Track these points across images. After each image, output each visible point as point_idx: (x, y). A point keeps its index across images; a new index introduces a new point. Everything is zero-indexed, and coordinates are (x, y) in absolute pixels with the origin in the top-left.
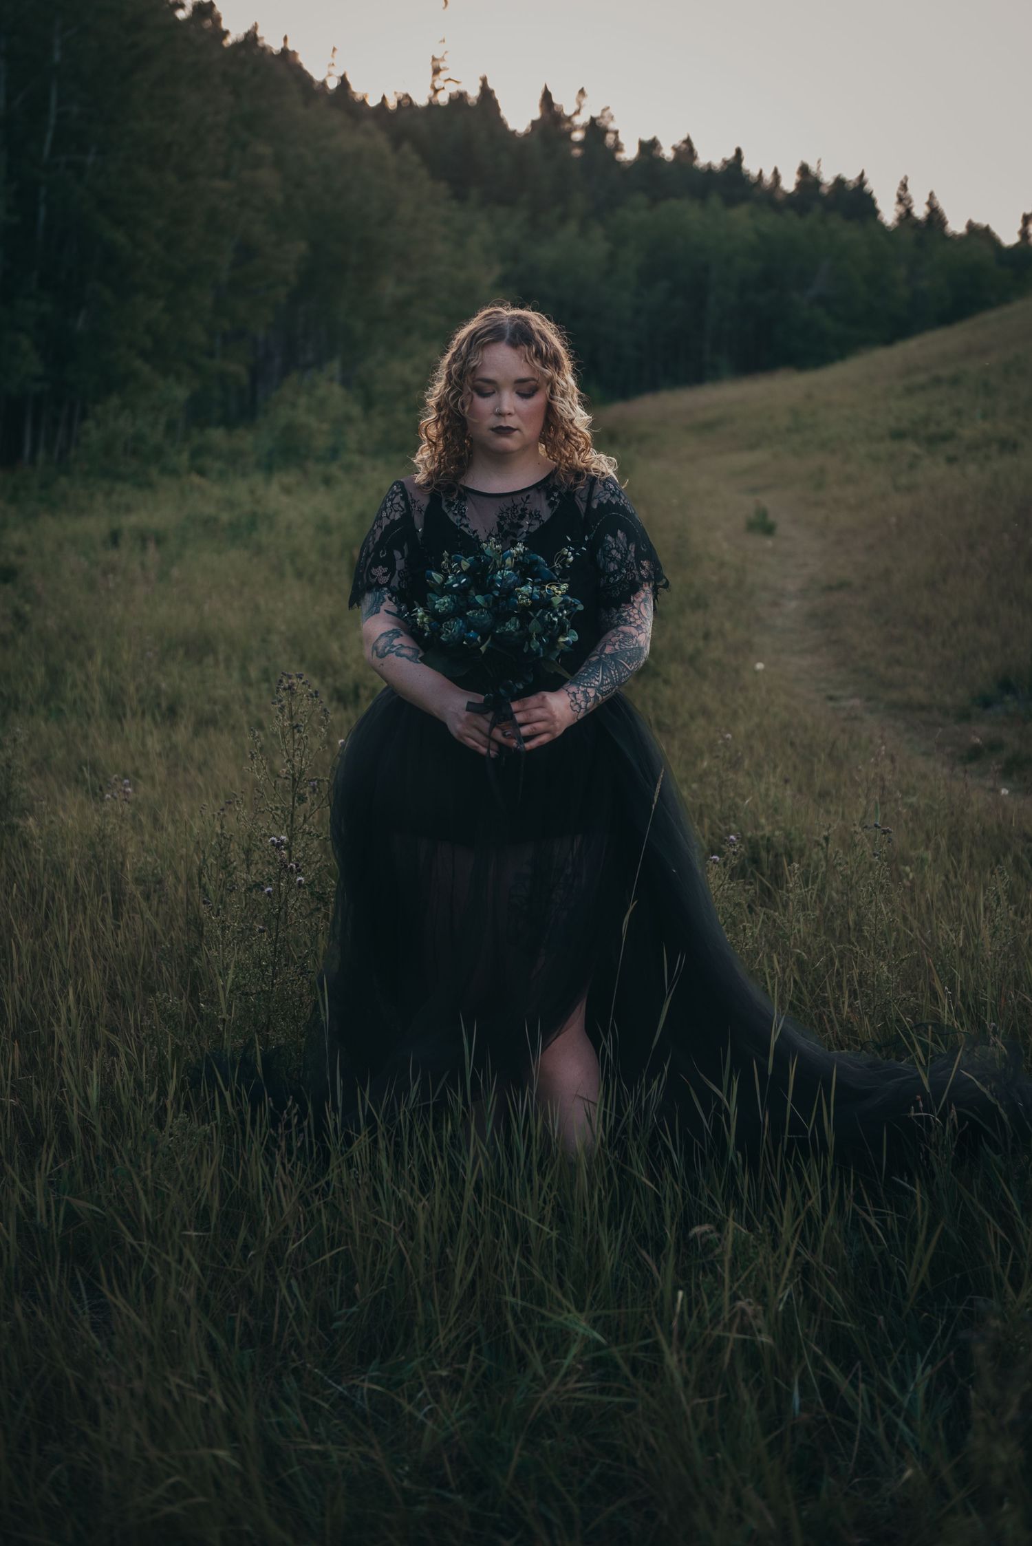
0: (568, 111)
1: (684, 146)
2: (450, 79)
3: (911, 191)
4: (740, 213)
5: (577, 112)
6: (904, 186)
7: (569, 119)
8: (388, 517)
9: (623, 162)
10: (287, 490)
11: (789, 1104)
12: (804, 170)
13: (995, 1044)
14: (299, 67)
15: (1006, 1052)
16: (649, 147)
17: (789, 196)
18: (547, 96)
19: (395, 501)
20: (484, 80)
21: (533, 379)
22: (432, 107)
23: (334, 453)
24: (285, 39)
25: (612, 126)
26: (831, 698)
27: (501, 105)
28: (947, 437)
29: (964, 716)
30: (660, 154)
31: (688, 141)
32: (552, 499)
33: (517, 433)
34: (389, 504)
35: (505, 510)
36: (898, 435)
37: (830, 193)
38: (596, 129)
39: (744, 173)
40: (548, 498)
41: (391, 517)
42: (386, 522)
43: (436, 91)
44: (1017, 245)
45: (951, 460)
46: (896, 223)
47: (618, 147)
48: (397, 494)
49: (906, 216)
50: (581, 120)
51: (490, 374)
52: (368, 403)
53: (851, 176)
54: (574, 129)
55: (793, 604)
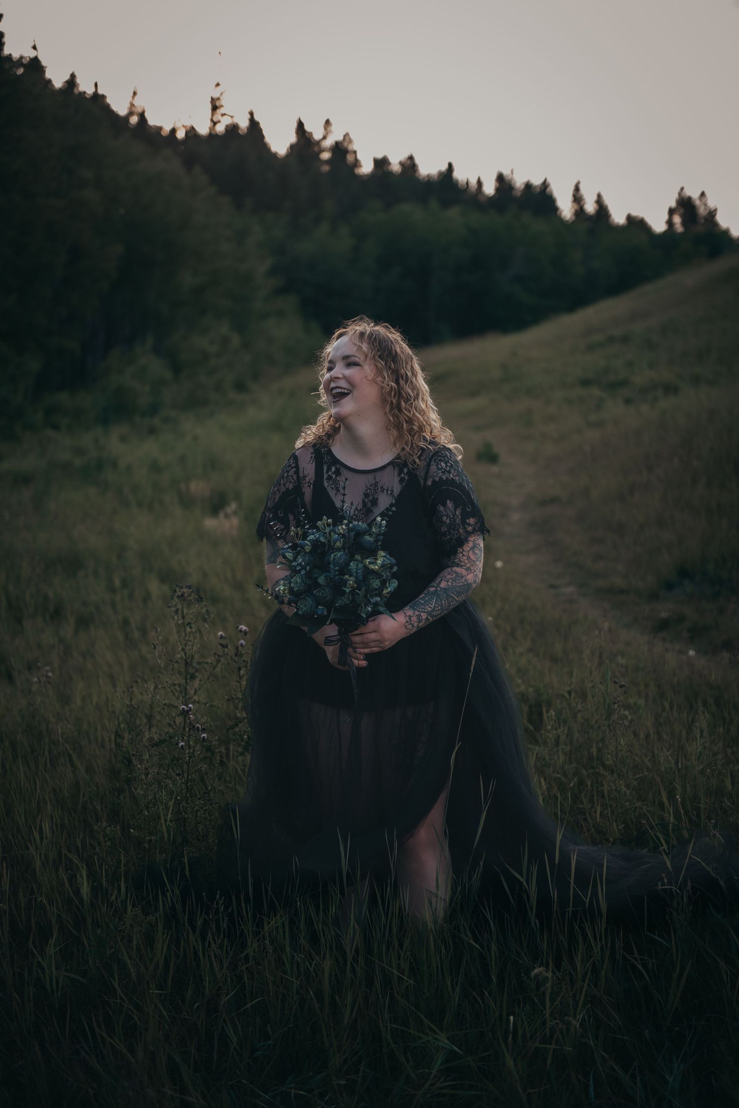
0: (317, 135)
1: (409, 162)
2: (225, 114)
3: (583, 190)
4: (454, 213)
5: (324, 138)
6: (577, 189)
7: (318, 143)
8: (284, 485)
9: (362, 176)
10: (123, 439)
11: (572, 884)
12: (500, 178)
13: (714, 835)
14: (108, 106)
15: (723, 841)
16: (381, 163)
17: (490, 199)
18: (300, 125)
19: (290, 474)
20: (251, 114)
22: (212, 136)
23: (154, 409)
24: (96, 85)
25: (350, 148)
26: (553, 587)
27: (264, 132)
28: (623, 383)
29: (654, 596)
30: (390, 169)
31: (411, 158)
32: (402, 475)
34: (286, 475)
36: (586, 383)
37: (522, 195)
38: (340, 150)
39: (454, 181)
40: (398, 474)
41: (287, 486)
42: (283, 489)
43: (215, 123)
44: (665, 232)
45: (628, 401)
46: (573, 218)
47: (357, 163)
48: (292, 468)
49: (580, 212)
50: (328, 143)
52: (177, 368)
53: (537, 182)
54: (323, 151)
55: (516, 517)
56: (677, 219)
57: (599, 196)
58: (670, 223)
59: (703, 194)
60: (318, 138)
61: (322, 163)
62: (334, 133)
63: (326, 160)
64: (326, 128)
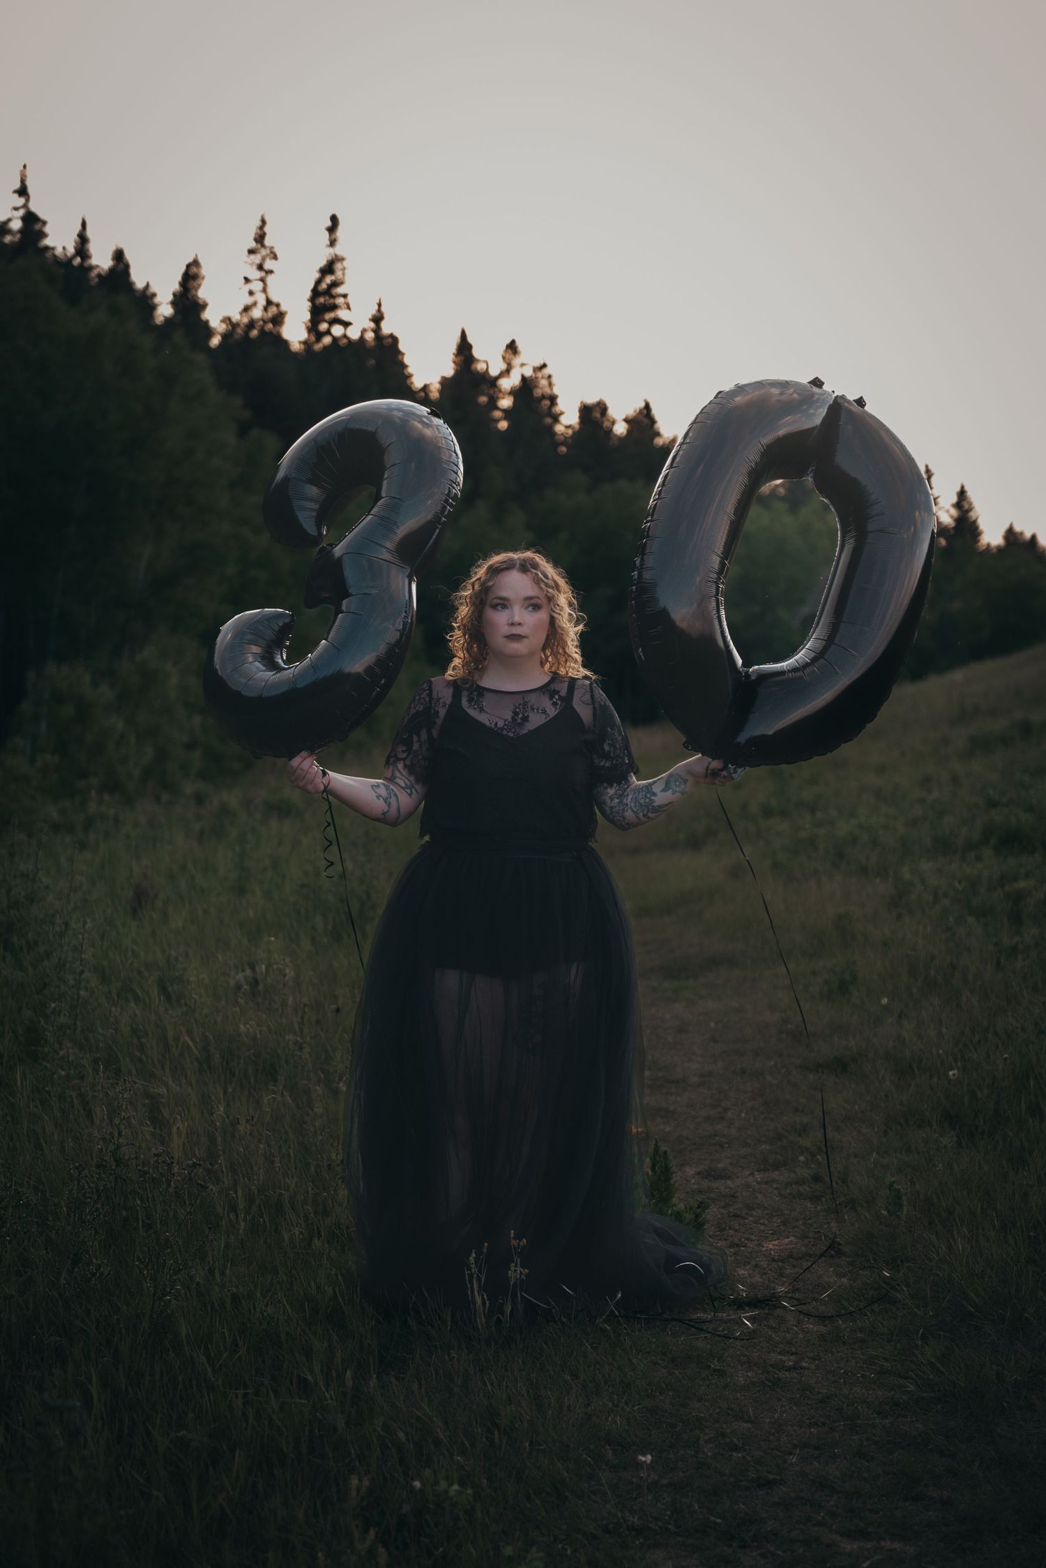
5: (506, 371)
7: (494, 381)
8: (415, 708)
16: (593, 414)
19: (422, 696)
21: (538, 598)
25: (548, 389)
32: (555, 700)
33: (526, 640)
35: (517, 705)
38: (528, 394)
40: (551, 698)
41: (417, 708)
42: (413, 711)
51: (504, 594)
54: (500, 394)
57: (962, 494)
60: (494, 372)
61: (497, 414)
62: (523, 365)
63: (504, 411)
64: (508, 356)
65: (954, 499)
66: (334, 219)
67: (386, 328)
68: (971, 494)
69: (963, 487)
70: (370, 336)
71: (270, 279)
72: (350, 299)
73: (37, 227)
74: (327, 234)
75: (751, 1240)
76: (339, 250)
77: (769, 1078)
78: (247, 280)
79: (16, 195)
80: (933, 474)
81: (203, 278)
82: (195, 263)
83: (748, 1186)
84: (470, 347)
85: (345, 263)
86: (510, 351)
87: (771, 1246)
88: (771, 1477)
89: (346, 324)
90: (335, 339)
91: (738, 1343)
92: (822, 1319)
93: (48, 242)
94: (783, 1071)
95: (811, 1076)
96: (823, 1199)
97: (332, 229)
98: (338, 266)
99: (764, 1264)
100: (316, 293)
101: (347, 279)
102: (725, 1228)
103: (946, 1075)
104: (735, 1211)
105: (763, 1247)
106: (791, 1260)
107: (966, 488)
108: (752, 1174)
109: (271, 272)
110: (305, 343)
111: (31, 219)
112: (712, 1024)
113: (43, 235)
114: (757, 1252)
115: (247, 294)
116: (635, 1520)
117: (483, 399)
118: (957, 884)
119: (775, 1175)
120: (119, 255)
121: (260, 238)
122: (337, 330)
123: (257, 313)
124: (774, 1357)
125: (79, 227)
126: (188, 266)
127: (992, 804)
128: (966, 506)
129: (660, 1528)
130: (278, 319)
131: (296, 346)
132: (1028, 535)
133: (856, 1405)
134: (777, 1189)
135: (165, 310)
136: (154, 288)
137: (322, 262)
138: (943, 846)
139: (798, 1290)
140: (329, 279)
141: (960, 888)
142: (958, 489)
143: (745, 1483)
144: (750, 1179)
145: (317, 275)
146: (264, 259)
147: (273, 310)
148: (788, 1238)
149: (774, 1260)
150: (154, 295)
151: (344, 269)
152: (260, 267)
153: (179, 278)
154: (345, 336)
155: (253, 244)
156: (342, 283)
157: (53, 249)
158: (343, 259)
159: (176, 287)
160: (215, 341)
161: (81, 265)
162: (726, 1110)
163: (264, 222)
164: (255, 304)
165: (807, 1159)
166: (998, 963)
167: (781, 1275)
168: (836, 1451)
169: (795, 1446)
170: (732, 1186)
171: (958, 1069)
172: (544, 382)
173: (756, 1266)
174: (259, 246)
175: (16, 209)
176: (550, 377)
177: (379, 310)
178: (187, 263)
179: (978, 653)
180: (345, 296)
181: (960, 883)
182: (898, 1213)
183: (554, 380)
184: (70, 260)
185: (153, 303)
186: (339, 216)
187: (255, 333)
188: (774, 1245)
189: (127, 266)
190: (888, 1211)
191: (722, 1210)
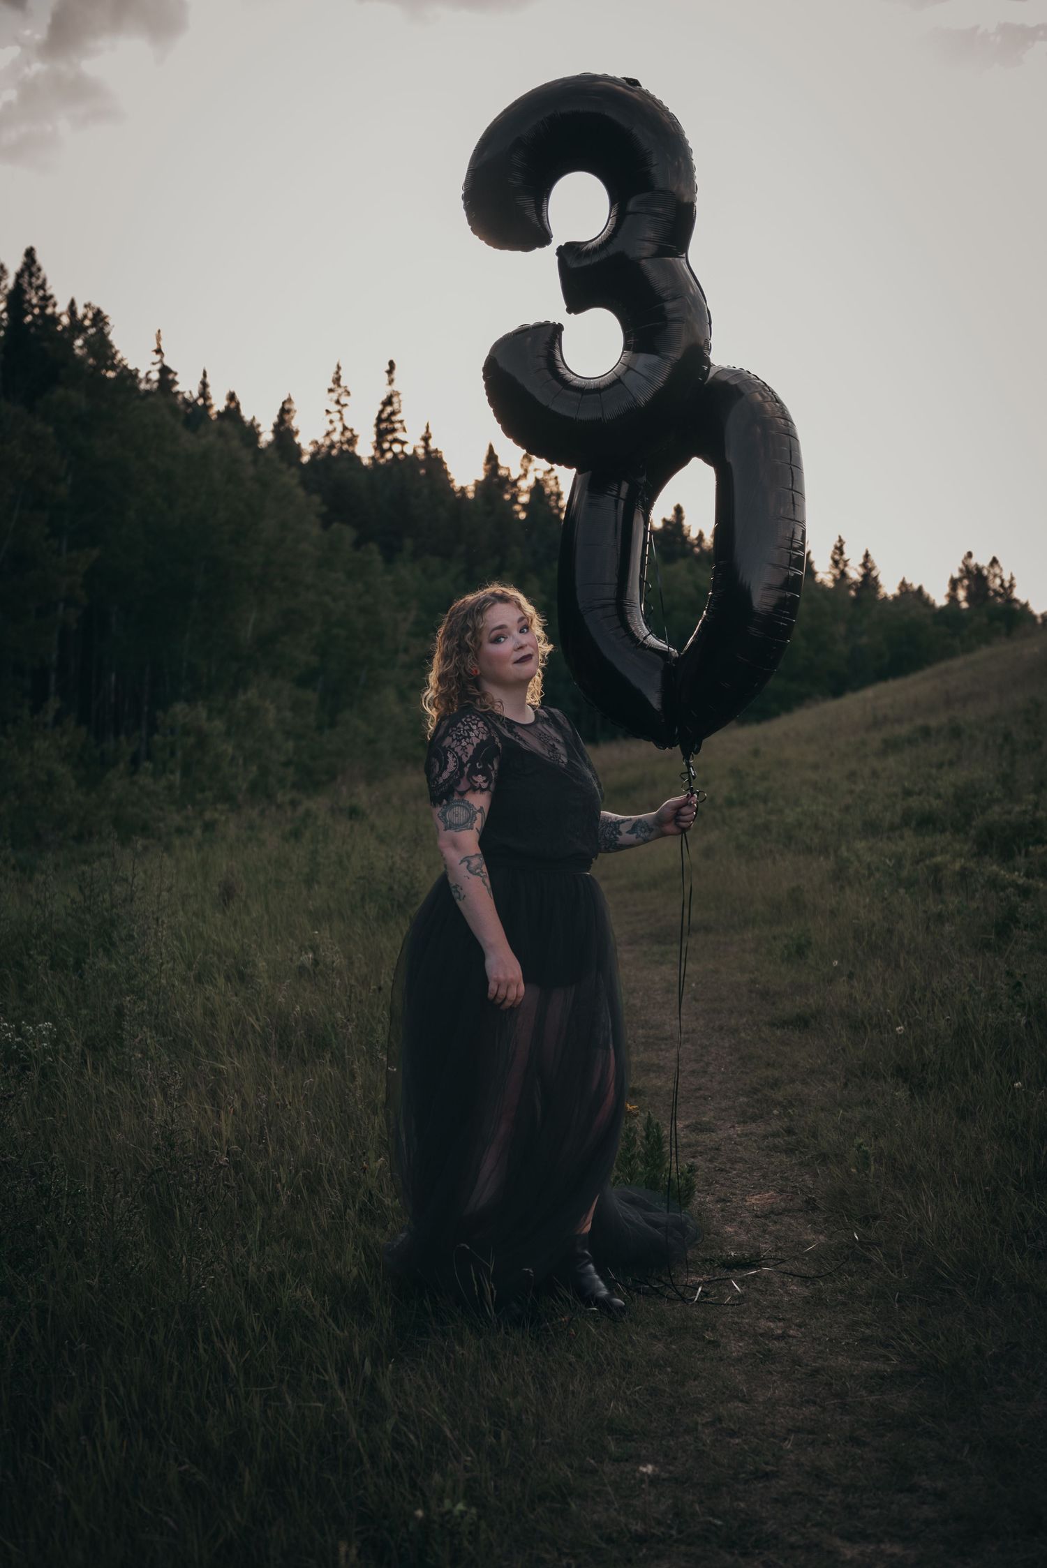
56: (961, 594)
57: (867, 557)
58: (952, 597)
59: (994, 561)
60: (514, 476)
61: (517, 507)
62: (535, 470)
63: (523, 505)
64: (526, 463)
65: (861, 561)
66: (391, 364)
67: (433, 445)
68: (873, 556)
69: (867, 552)
70: (421, 451)
71: (345, 411)
72: (405, 424)
73: (171, 377)
74: (386, 375)
75: (735, 1194)
76: (395, 387)
77: (743, 1035)
78: (328, 412)
79: (154, 353)
80: (844, 543)
81: (295, 411)
82: (289, 400)
83: (730, 1138)
84: (496, 458)
85: (401, 397)
86: (526, 460)
87: (754, 1200)
88: (769, 1468)
89: (403, 443)
90: (395, 455)
91: (729, 1309)
92: (805, 1279)
93: (177, 388)
94: (755, 1029)
95: (778, 1033)
96: (797, 1152)
97: (390, 372)
98: (395, 400)
99: (748, 1220)
100: (379, 420)
101: (403, 408)
102: (712, 1182)
103: (893, 1030)
104: (720, 1166)
105: (746, 1201)
106: (772, 1216)
107: (870, 553)
108: (733, 1127)
109: (346, 405)
110: (373, 458)
111: (165, 371)
112: (694, 985)
113: (174, 383)
114: (741, 1207)
115: (329, 423)
116: (638, 1527)
117: (507, 497)
118: (888, 861)
119: (752, 1126)
120: (232, 397)
121: (337, 380)
122: (397, 448)
123: (336, 437)
124: (764, 1324)
125: (201, 376)
126: (284, 403)
127: (908, 793)
128: (869, 565)
129: (663, 1533)
130: (352, 441)
131: (366, 461)
132: (916, 586)
133: (843, 1380)
134: (756, 1141)
135: (267, 436)
136: (258, 421)
137: (384, 397)
138: (871, 828)
139: (780, 1248)
140: (389, 409)
141: (891, 865)
142: (864, 553)
143: (743, 1475)
144: (731, 1132)
145: (380, 407)
146: (340, 395)
147: (348, 434)
148: (768, 1192)
149: (757, 1216)
150: (259, 426)
151: (400, 401)
152: (338, 402)
153: (277, 412)
154: (402, 452)
155: (332, 385)
156: (399, 412)
157: (183, 393)
158: (398, 394)
159: (275, 419)
160: (305, 459)
161: (204, 404)
162: (708, 1064)
163: (339, 368)
164: (335, 430)
165: (780, 1112)
166: (928, 928)
167: (764, 1231)
168: (829, 1435)
169: (789, 1431)
170: (717, 1139)
171: (904, 1025)
172: (552, 483)
173: (742, 1222)
174: (336, 386)
175: (154, 364)
176: (556, 478)
177: (427, 431)
178: (283, 400)
179: (883, 675)
180: (401, 422)
181: (890, 860)
182: (867, 1172)
183: (559, 480)
184: (195, 401)
185: (259, 431)
186: (395, 361)
187: (334, 452)
188: (756, 1199)
189: (238, 404)
190: (857, 1169)
191: (708, 1164)
